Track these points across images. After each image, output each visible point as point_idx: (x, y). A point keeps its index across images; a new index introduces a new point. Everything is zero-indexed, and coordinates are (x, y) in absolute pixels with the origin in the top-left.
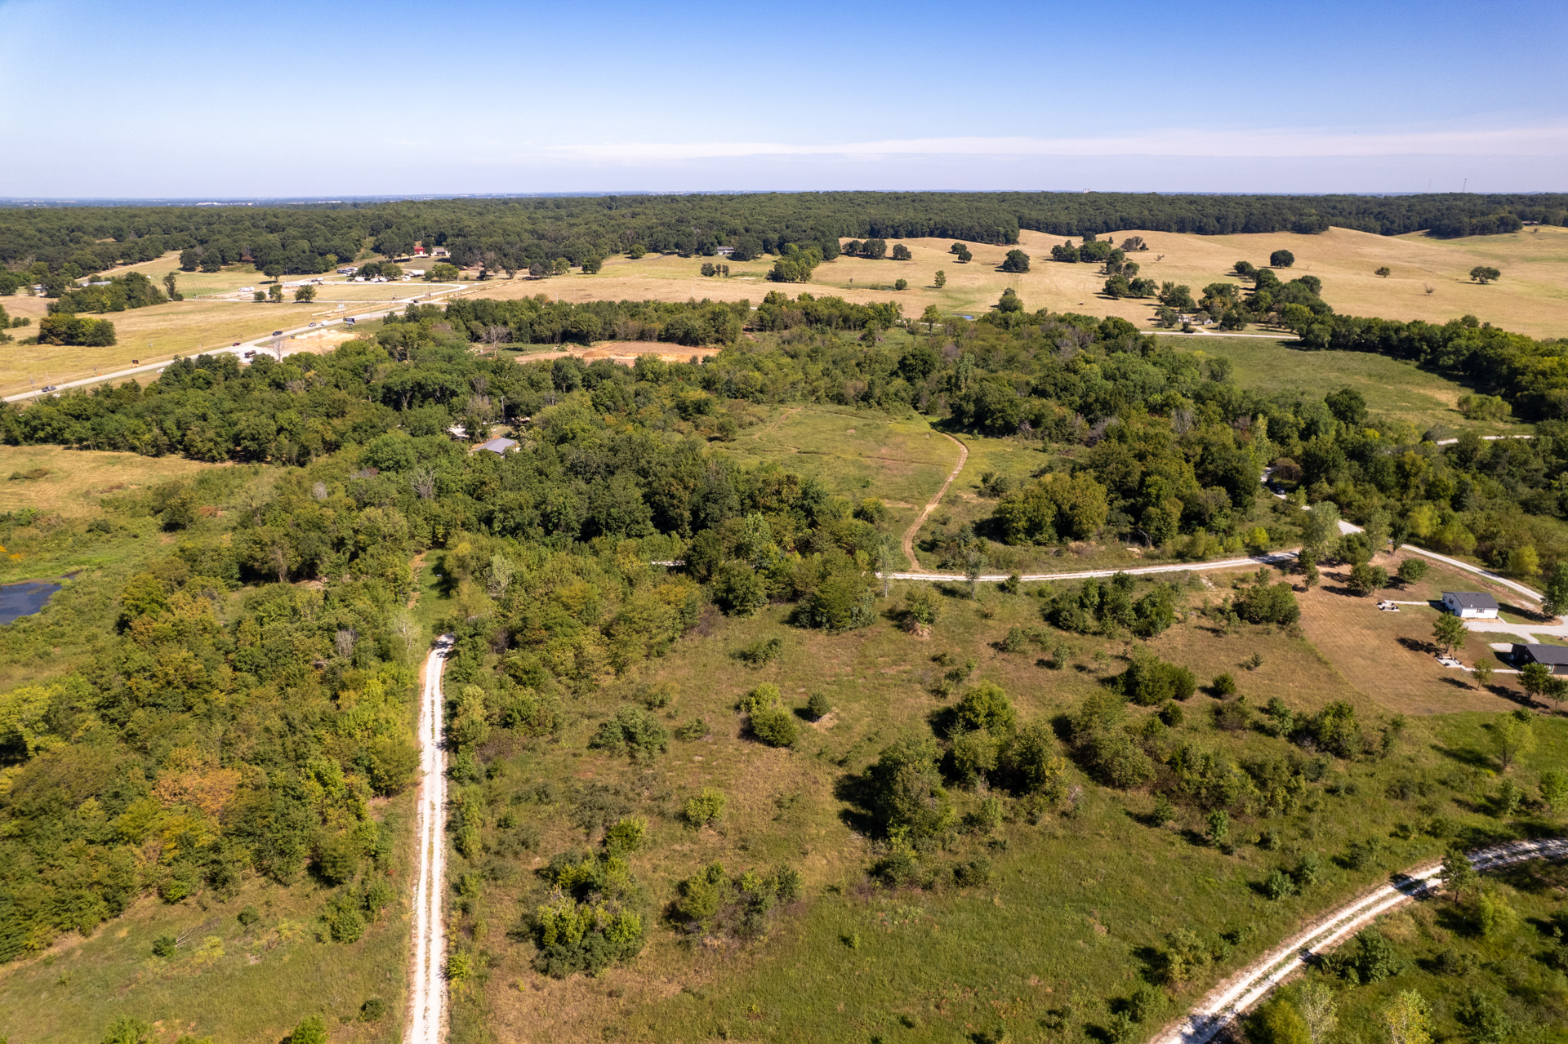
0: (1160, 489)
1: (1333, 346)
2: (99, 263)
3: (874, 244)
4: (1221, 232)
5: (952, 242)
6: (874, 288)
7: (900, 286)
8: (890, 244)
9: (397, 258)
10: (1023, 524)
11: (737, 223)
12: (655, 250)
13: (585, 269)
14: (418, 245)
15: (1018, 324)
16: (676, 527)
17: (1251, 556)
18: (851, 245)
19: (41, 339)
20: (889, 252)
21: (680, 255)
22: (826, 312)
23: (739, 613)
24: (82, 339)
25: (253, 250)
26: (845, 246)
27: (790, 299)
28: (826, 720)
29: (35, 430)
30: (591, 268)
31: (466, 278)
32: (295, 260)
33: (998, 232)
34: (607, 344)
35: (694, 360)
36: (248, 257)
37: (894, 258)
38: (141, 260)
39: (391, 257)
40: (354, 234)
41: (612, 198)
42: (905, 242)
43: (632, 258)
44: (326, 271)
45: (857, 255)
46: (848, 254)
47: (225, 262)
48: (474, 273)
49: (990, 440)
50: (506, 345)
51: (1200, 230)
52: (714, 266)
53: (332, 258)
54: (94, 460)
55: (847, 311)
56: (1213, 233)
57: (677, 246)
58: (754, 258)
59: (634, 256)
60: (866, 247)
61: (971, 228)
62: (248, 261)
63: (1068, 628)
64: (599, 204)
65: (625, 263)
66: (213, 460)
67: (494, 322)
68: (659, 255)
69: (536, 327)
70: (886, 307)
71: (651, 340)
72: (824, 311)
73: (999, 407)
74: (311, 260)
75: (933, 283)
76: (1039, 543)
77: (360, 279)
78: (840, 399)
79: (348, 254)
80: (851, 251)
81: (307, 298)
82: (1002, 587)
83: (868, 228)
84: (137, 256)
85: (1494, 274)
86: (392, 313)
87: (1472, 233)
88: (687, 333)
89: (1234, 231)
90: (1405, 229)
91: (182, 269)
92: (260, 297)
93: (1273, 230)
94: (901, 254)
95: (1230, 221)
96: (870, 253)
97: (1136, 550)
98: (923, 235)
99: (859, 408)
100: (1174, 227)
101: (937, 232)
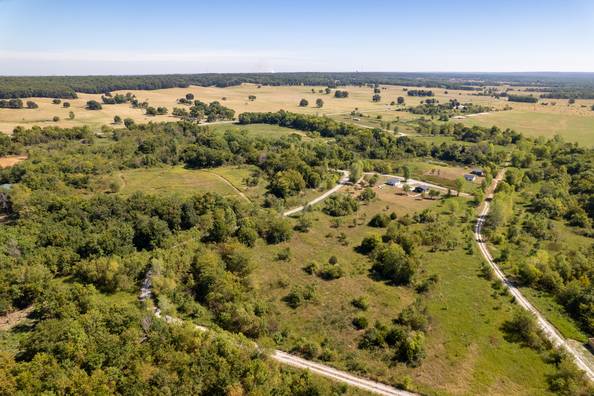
1: (251, 123)
3: (15, 102)
4: (155, 89)
5: (53, 99)
8: (25, 101)
20: (25, 105)
33: (68, 94)
37: (29, 107)
42: (32, 99)
45: (7, 107)
46: (1, 107)
51: (147, 89)
56: (152, 90)
60: (10, 103)
61: (54, 93)
75: (68, 117)
83: (9, 94)
85: (254, 98)
87: (230, 86)
89: (159, 88)
90: (209, 85)
93: (172, 87)
94: (31, 106)
95: (157, 84)
96: (14, 106)
97: (314, 190)
100: (137, 88)
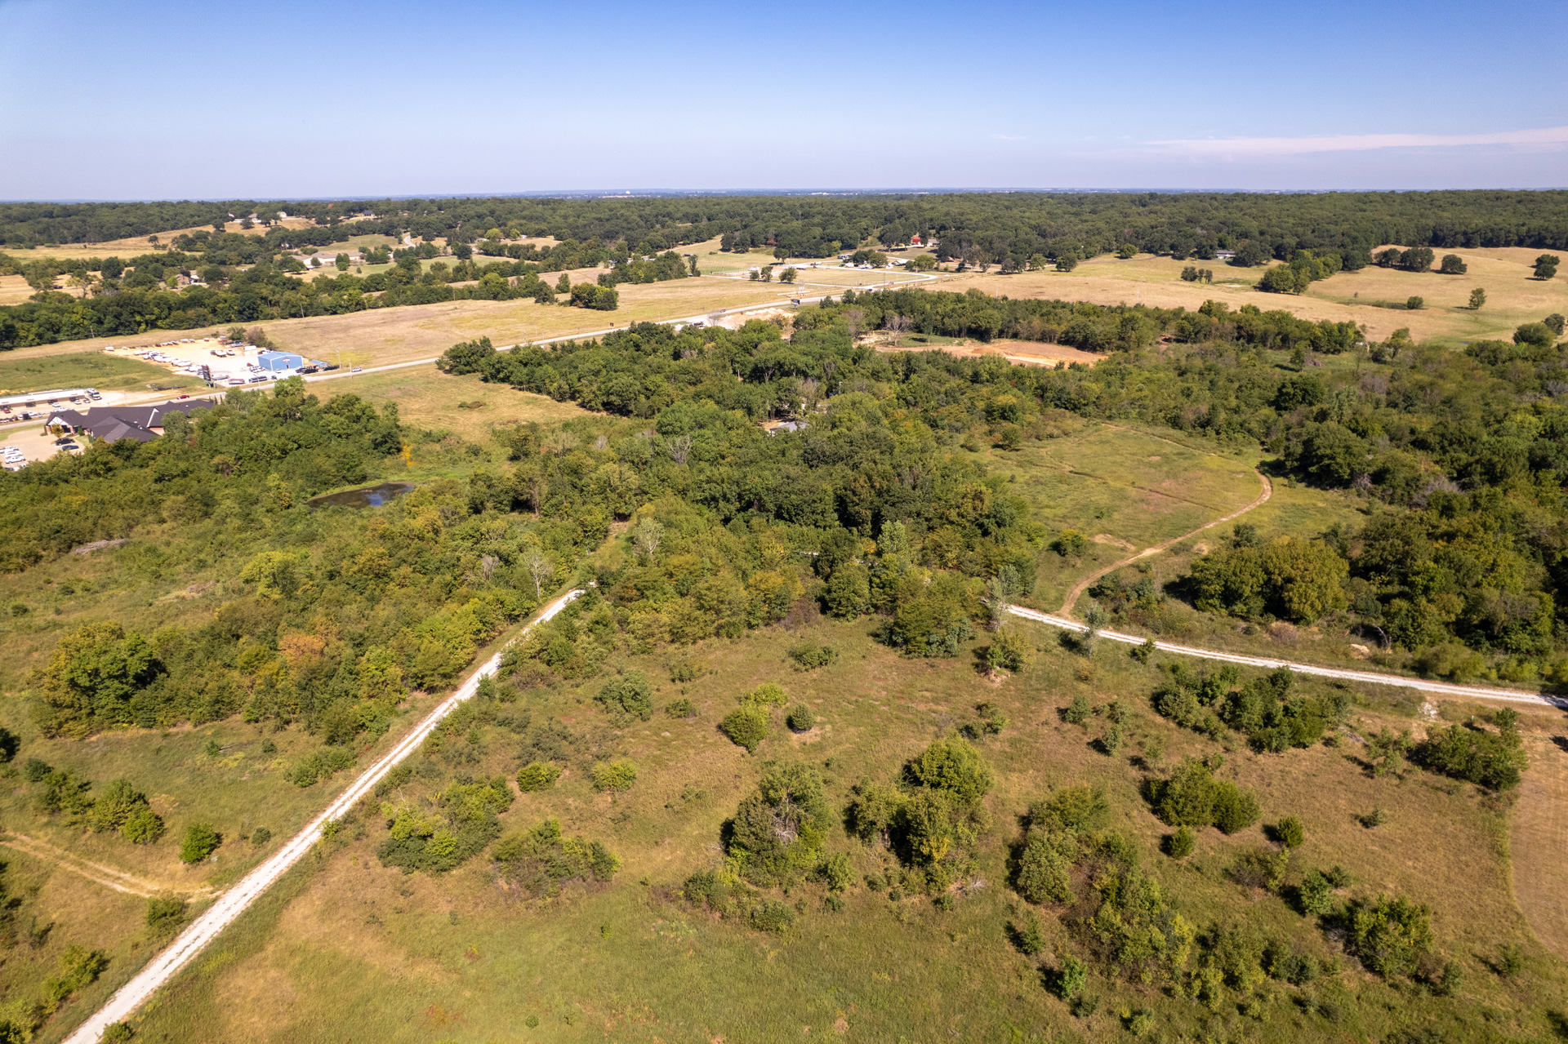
0: (1432, 579)
2: (665, 243)
3: (1420, 254)
5: (1542, 253)
6: (1379, 305)
7: (1414, 304)
8: (1439, 254)
9: (894, 247)
10: (1216, 587)
11: (1253, 226)
12: (1150, 251)
13: (1059, 267)
14: (916, 236)
15: (1511, 359)
16: (856, 524)
17: (1545, 692)
18: (1385, 254)
19: (572, 303)
20: (1437, 264)
21: (1174, 257)
22: (1262, 327)
23: (837, 616)
24: (594, 304)
25: (776, 236)
26: (1377, 256)
27: (1231, 310)
28: (811, 736)
29: (498, 371)
30: (1065, 265)
31: (946, 270)
32: (805, 245)
34: (1006, 342)
35: (1060, 366)
36: (772, 241)
37: (1442, 271)
38: (697, 241)
39: (889, 246)
40: (864, 223)
41: (1152, 196)
42: (1459, 252)
43: (1121, 258)
44: (829, 256)
45: (1393, 266)
46: (1380, 264)
47: (753, 244)
48: (954, 265)
49: (1312, 490)
50: (915, 335)
52: (1197, 270)
53: (837, 244)
54: (521, 399)
55: (1290, 328)
57: (1172, 247)
58: (1257, 264)
59: (1124, 256)
60: (1404, 257)
62: (771, 245)
63: (1166, 715)
64: (1133, 202)
65: (1114, 263)
66: (591, 409)
67: (912, 312)
68: (1152, 255)
69: (946, 320)
70: (1342, 327)
71: (1051, 341)
72: (1259, 326)
73: (1328, 452)
74: (817, 245)
75: (1466, 304)
76: (1232, 614)
77: (851, 264)
78: (1175, 422)
79: (852, 242)
80: (1384, 261)
81: (789, 279)
82: (1134, 653)
83: (1430, 234)
84: (694, 238)
86: (828, 297)
88: (1086, 339)
91: (722, 250)
92: (754, 276)
94: (1452, 267)
96: (1409, 264)
97: (1364, 648)
98: (1507, 244)
99: (1190, 435)
101: (1529, 241)
